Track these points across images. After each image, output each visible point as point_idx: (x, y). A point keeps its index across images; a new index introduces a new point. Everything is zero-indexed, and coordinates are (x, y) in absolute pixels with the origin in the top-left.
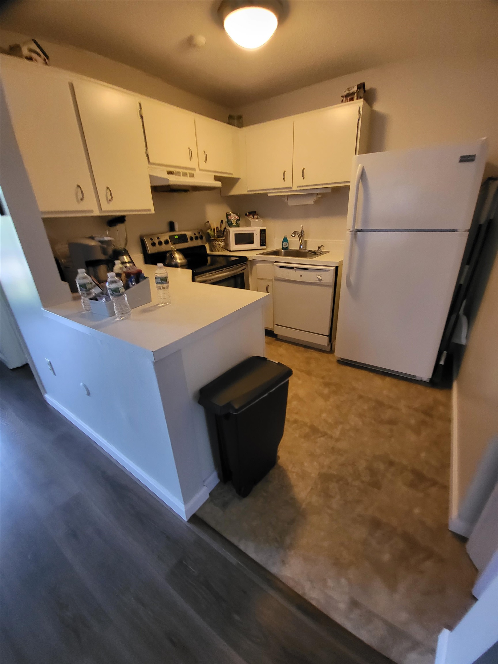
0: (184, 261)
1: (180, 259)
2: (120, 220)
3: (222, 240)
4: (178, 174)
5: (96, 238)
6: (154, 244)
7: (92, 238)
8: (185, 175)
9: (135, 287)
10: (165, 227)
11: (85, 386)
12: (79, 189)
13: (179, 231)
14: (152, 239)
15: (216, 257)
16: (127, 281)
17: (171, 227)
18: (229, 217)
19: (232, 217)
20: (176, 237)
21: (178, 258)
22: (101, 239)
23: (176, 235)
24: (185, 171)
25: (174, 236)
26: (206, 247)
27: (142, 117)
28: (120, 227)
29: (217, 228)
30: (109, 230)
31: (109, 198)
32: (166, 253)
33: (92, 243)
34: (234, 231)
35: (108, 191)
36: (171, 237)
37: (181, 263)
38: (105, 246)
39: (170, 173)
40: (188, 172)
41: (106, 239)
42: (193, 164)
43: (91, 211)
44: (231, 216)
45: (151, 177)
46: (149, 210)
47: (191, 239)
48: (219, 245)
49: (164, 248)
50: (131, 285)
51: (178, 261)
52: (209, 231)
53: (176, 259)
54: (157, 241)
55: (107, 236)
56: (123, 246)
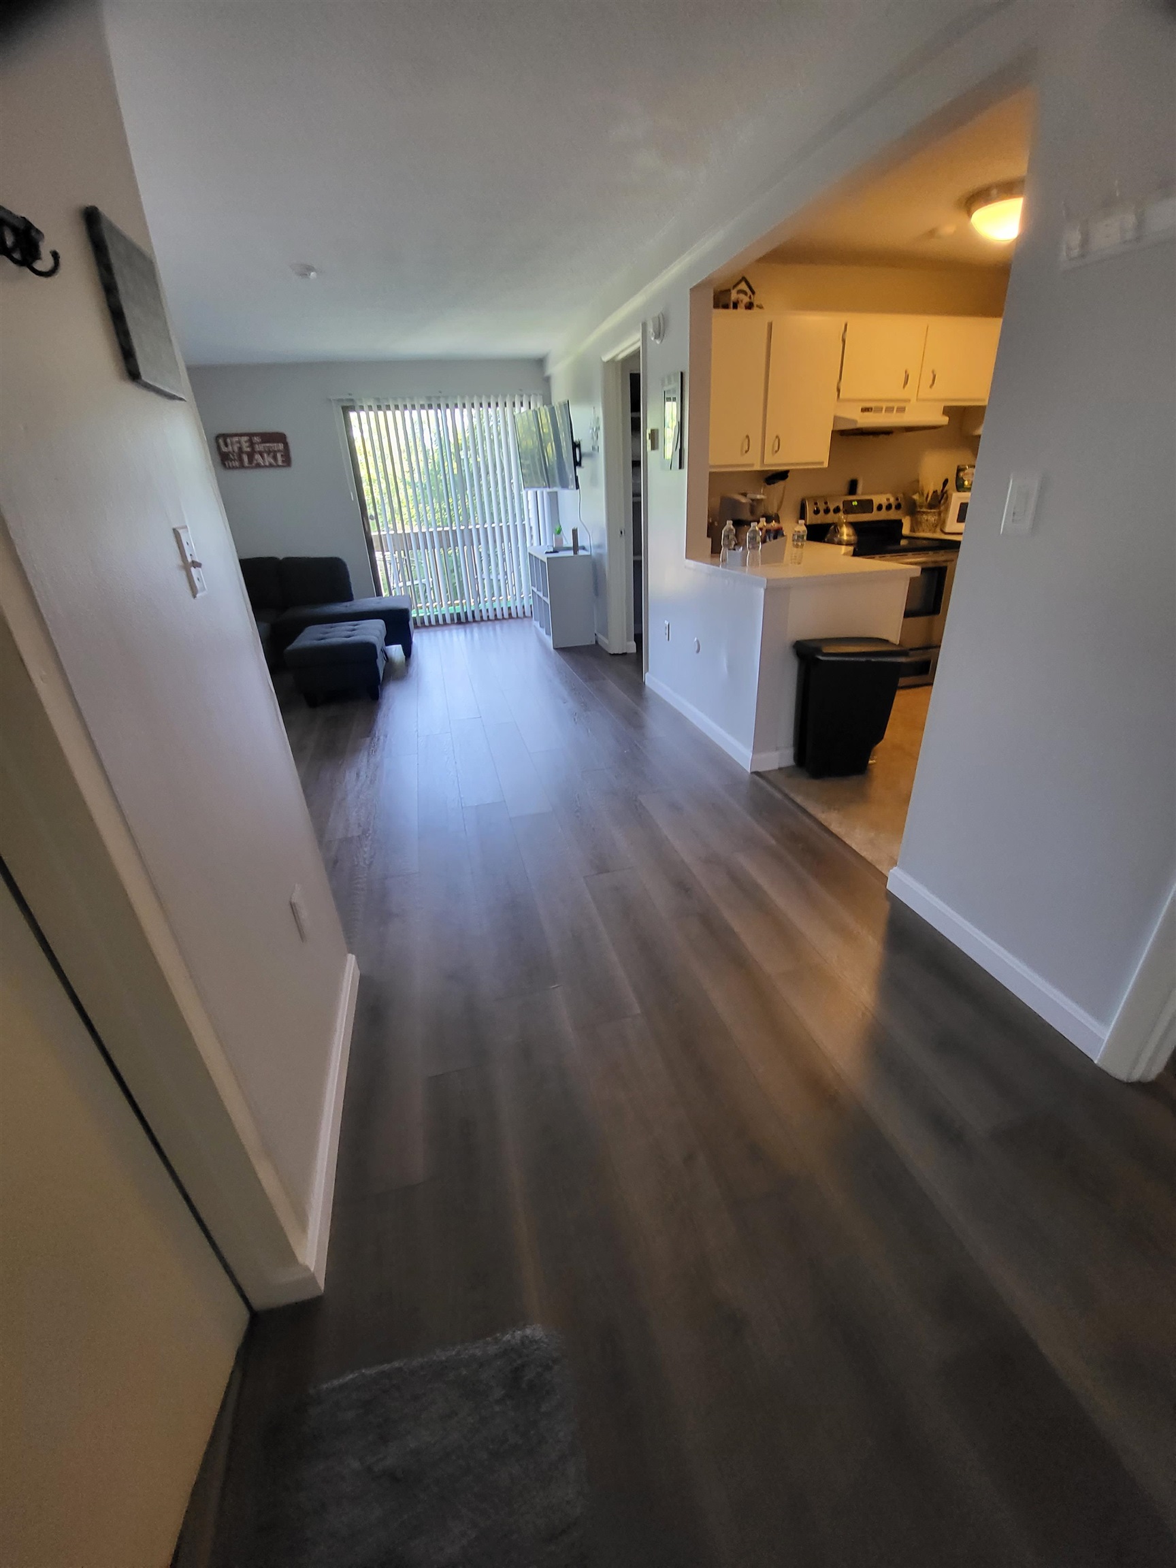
0: (853, 538)
1: (848, 535)
2: (782, 475)
3: (934, 513)
4: (879, 410)
5: (748, 495)
6: (817, 512)
7: (745, 495)
8: (889, 410)
9: (771, 543)
10: (843, 486)
11: (698, 641)
12: (747, 440)
13: (863, 494)
14: (816, 504)
15: (916, 540)
16: (765, 537)
17: (853, 487)
18: (961, 474)
19: (967, 474)
20: (855, 503)
21: (846, 533)
22: (753, 496)
23: (854, 501)
24: (890, 404)
25: (851, 501)
26: (902, 524)
27: (844, 341)
28: (780, 485)
29: (935, 492)
30: (764, 488)
31: (776, 448)
32: (829, 525)
33: (743, 500)
34: (960, 498)
35: (777, 440)
36: (848, 504)
37: (848, 541)
38: (755, 503)
39: (865, 410)
40: (896, 405)
41: (759, 497)
42: (909, 392)
43: (752, 465)
44: (966, 471)
45: (836, 419)
46: (822, 463)
47: (880, 507)
48: (927, 520)
49: (831, 518)
50: (768, 540)
51: (845, 538)
52: (916, 497)
53: (842, 535)
54: (822, 507)
55: (760, 494)
56: (775, 511)
